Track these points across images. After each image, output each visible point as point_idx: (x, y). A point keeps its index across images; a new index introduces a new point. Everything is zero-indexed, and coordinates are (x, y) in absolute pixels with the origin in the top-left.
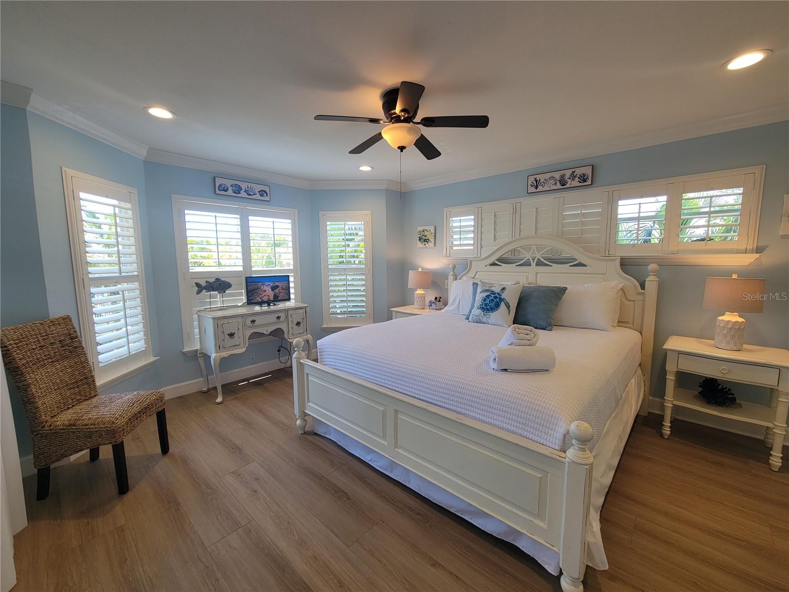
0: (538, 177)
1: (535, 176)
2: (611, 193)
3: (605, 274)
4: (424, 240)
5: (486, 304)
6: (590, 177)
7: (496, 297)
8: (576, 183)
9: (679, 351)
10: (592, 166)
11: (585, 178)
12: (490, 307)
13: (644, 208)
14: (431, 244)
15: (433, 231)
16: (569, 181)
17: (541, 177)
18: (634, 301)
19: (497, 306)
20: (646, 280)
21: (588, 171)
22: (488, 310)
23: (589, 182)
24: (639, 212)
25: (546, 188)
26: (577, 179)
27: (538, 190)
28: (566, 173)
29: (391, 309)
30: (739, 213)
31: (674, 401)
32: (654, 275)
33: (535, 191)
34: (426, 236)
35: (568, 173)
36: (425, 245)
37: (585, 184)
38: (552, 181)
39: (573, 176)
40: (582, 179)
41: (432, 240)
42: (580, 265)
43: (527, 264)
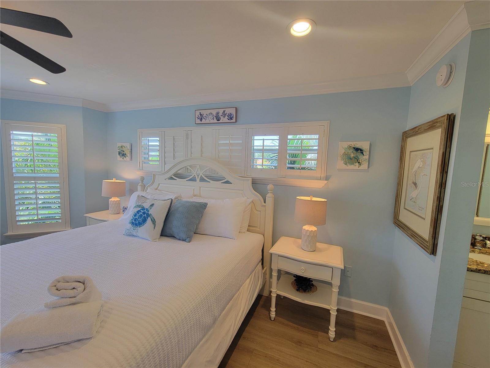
0: (202, 112)
1: (200, 111)
2: (247, 129)
3: (243, 190)
4: (123, 154)
5: (136, 219)
6: (234, 116)
7: (144, 213)
8: (226, 120)
9: (278, 255)
10: (236, 108)
11: (232, 116)
12: (139, 222)
13: (267, 143)
14: (128, 158)
15: (129, 147)
16: (222, 117)
17: (204, 113)
18: (260, 211)
19: (145, 221)
20: (267, 196)
21: (233, 111)
22: (136, 225)
23: (234, 120)
24: (263, 146)
25: (207, 121)
26: (226, 117)
27: (202, 122)
28: (220, 111)
29: (84, 215)
30: (317, 152)
31: (277, 291)
32: (271, 193)
33: (200, 122)
34: (124, 151)
35: (221, 111)
36: (123, 158)
37: (232, 121)
38: (211, 117)
39: (224, 114)
40: (230, 117)
41: (129, 155)
42: (227, 182)
43: (193, 180)
